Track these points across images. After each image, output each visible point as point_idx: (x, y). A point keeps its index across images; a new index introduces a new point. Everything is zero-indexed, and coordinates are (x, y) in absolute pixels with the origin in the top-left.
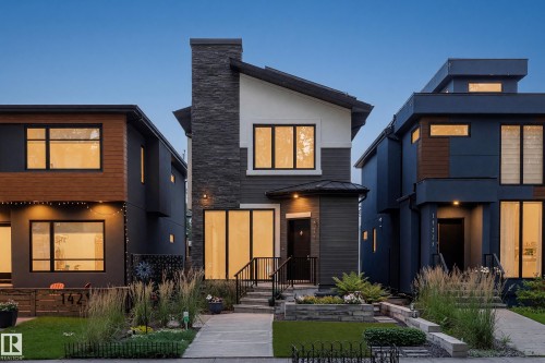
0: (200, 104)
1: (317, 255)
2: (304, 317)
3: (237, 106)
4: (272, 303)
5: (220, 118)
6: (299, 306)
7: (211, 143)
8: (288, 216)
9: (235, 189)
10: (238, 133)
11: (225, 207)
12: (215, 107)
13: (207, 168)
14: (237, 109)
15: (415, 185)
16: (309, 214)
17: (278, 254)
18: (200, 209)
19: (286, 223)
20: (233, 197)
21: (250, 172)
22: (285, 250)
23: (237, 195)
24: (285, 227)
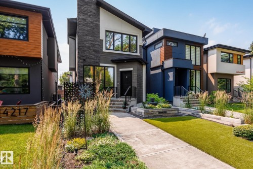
0: (82, 17)
1: (136, 86)
2: (152, 115)
4: (125, 108)
5: (91, 25)
6: (150, 110)
7: (86, 35)
8: (121, 70)
9: (98, 57)
10: (99, 33)
11: (94, 65)
12: (89, 20)
13: (85, 47)
14: (99, 22)
15: (163, 62)
16: (132, 69)
17: (116, 86)
18: (82, 64)
19: (120, 73)
20: (97, 61)
21: (104, 50)
22: (119, 83)
23: (99, 60)
24: (119, 75)
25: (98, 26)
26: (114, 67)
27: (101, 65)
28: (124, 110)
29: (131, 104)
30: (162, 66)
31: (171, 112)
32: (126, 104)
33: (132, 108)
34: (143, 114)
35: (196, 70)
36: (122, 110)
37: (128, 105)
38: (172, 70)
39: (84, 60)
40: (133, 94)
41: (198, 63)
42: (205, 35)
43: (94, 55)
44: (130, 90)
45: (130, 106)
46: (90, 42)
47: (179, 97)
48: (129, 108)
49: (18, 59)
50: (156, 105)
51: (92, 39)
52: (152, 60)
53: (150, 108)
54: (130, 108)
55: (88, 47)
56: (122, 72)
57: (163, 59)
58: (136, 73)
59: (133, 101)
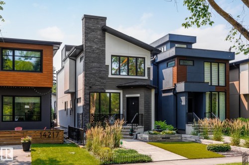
0: (88, 44)
1: (143, 113)
2: (156, 140)
3: (104, 46)
4: (131, 135)
5: (97, 51)
6: (154, 136)
7: (93, 62)
8: (127, 96)
9: (103, 83)
10: (105, 59)
11: (99, 91)
12: (95, 46)
13: (91, 74)
14: (105, 47)
15: (175, 84)
16: (138, 95)
17: (121, 113)
18: (88, 91)
19: (126, 98)
20: (103, 87)
21: (110, 76)
22: (125, 110)
23: (104, 86)
24: (126, 101)
25: (103, 52)
26: (120, 93)
27: (107, 91)
28: (130, 137)
29: (137, 131)
30: (175, 89)
31: (175, 138)
32: (132, 131)
33: (138, 135)
34: (148, 139)
35: (219, 92)
36: (129, 136)
37: (134, 132)
38: (185, 94)
39: (90, 87)
40: (140, 121)
41: (222, 83)
42: (230, 49)
43: (100, 82)
44: (137, 117)
45: (137, 133)
46: (96, 69)
47: (191, 125)
48: (135, 135)
49: (34, 89)
50: (161, 131)
51: (98, 65)
52: (164, 79)
53: (155, 134)
54: (137, 135)
55: (94, 74)
56: (128, 98)
57: (175, 81)
58: (143, 100)
59: (140, 129)
